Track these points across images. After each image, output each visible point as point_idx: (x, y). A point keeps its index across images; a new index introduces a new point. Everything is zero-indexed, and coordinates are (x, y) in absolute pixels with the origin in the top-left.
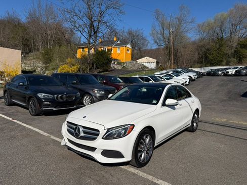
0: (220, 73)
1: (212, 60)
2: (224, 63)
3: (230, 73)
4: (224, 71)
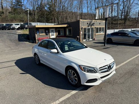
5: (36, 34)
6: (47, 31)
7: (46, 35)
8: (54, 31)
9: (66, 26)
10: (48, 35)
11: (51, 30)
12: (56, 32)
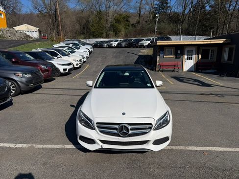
0: (105, 45)
1: (94, 32)
2: (104, 35)
3: (113, 45)
4: (108, 43)
5: (158, 57)
6: (179, 52)
7: (176, 58)
8: (194, 52)
9: (222, 42)
10: (179, 58)
11: (187, 49)
12: (198, 54)
